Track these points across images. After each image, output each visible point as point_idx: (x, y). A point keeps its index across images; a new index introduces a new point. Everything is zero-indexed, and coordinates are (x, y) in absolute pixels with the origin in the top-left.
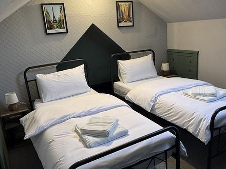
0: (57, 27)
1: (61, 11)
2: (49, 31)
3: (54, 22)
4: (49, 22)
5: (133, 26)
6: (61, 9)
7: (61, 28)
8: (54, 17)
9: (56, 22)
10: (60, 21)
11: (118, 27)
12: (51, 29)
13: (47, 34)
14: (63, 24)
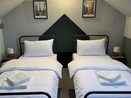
0: (41, 15)
1: (44, 5)
2: (36, 17)
3: (39, 12)
4: (37, 12)
5: (95, 17)
6: (45, 4)
7: (43, 15)
8: (40, 9)
9: (41, 12)
10: (43, 11)
11: (83, 17)
12: (38, 16)
13: (35, 18)
14: (45, 13)
